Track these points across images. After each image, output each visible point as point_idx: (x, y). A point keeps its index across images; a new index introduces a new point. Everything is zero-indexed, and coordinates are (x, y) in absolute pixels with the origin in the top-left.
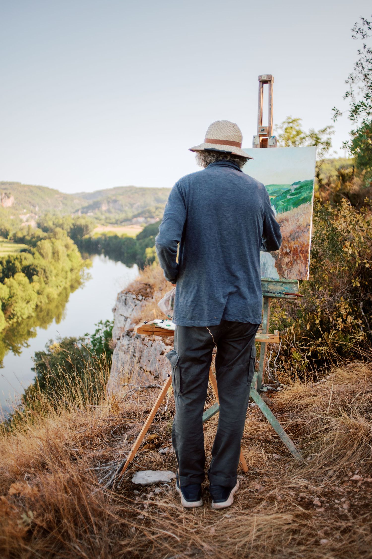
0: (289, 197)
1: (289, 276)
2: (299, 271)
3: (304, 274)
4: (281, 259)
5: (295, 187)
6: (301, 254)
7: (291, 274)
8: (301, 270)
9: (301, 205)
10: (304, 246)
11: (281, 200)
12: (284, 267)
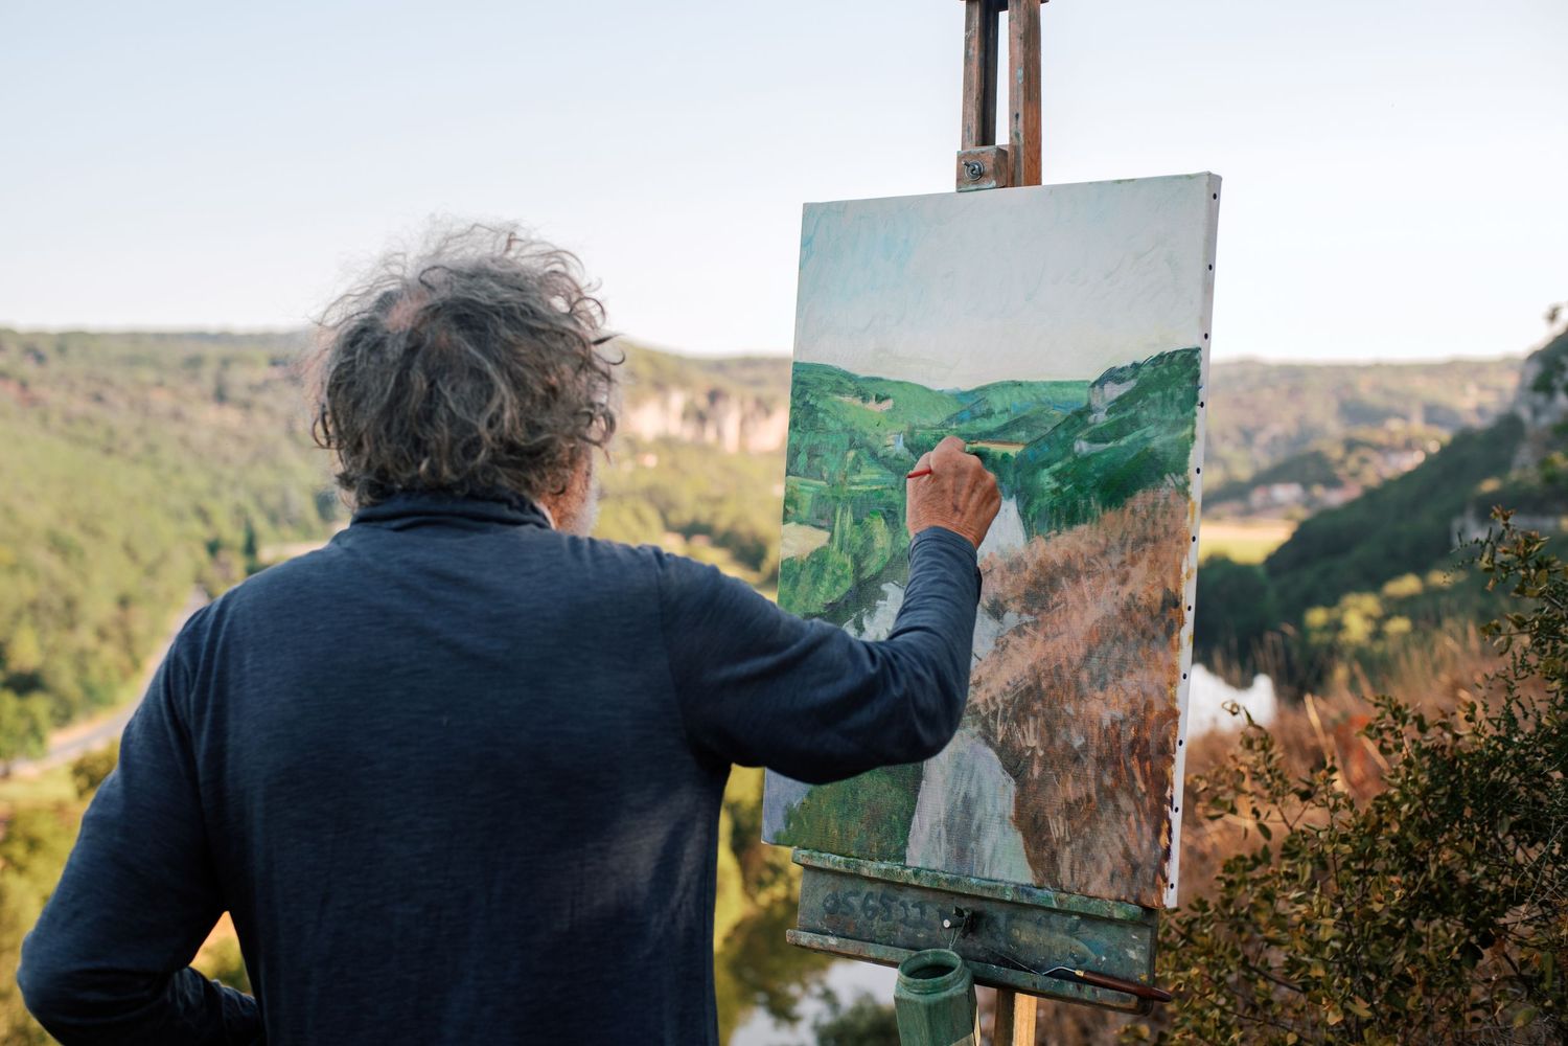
0: (1082, 447)
1: (1080, 878)
2: (1127, 854)
3: (1150, 871)
4: (1043, 782)
5: (1114, 391)
6: (1134, 762)
7: (1090, 867)
8: (1134, 851)
9: (1140, 494)
10: (1153, 717)
11: (1047, 464)
12: (1058, 828)
